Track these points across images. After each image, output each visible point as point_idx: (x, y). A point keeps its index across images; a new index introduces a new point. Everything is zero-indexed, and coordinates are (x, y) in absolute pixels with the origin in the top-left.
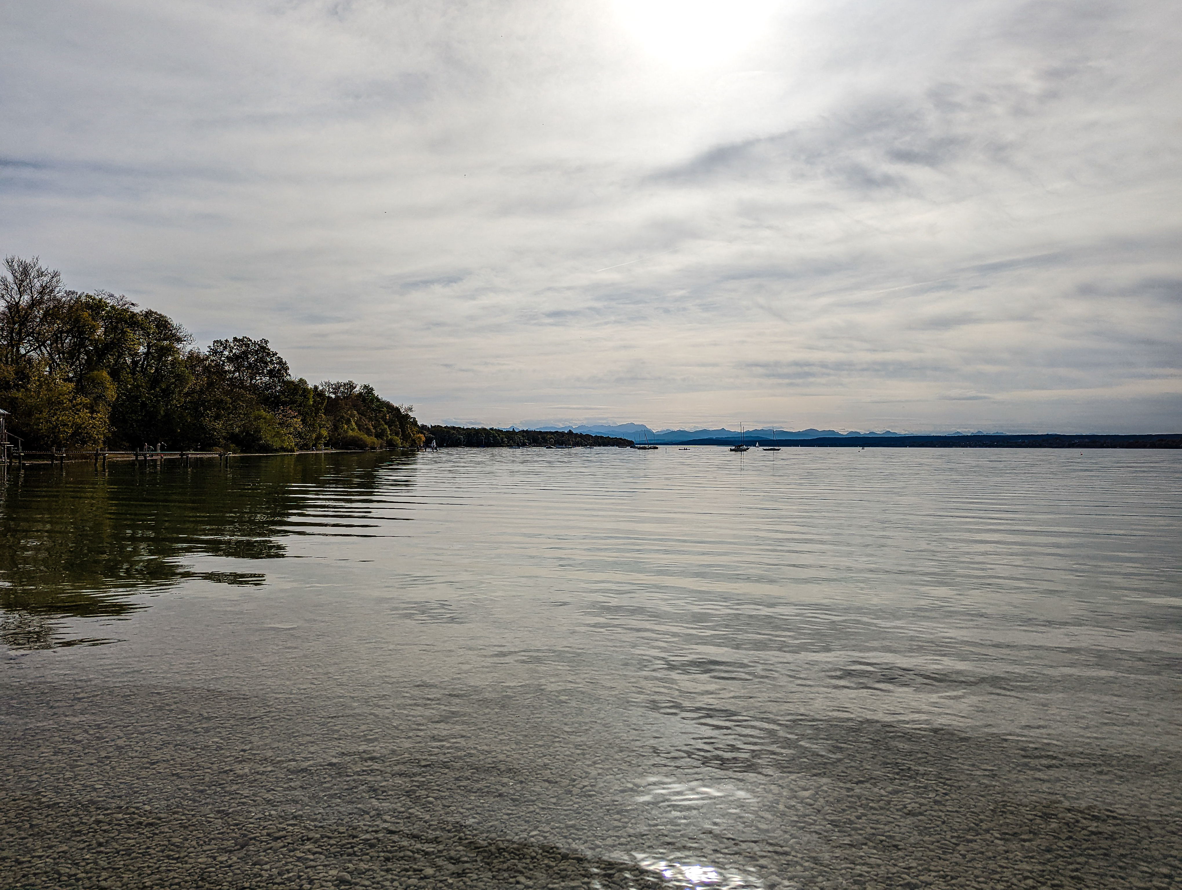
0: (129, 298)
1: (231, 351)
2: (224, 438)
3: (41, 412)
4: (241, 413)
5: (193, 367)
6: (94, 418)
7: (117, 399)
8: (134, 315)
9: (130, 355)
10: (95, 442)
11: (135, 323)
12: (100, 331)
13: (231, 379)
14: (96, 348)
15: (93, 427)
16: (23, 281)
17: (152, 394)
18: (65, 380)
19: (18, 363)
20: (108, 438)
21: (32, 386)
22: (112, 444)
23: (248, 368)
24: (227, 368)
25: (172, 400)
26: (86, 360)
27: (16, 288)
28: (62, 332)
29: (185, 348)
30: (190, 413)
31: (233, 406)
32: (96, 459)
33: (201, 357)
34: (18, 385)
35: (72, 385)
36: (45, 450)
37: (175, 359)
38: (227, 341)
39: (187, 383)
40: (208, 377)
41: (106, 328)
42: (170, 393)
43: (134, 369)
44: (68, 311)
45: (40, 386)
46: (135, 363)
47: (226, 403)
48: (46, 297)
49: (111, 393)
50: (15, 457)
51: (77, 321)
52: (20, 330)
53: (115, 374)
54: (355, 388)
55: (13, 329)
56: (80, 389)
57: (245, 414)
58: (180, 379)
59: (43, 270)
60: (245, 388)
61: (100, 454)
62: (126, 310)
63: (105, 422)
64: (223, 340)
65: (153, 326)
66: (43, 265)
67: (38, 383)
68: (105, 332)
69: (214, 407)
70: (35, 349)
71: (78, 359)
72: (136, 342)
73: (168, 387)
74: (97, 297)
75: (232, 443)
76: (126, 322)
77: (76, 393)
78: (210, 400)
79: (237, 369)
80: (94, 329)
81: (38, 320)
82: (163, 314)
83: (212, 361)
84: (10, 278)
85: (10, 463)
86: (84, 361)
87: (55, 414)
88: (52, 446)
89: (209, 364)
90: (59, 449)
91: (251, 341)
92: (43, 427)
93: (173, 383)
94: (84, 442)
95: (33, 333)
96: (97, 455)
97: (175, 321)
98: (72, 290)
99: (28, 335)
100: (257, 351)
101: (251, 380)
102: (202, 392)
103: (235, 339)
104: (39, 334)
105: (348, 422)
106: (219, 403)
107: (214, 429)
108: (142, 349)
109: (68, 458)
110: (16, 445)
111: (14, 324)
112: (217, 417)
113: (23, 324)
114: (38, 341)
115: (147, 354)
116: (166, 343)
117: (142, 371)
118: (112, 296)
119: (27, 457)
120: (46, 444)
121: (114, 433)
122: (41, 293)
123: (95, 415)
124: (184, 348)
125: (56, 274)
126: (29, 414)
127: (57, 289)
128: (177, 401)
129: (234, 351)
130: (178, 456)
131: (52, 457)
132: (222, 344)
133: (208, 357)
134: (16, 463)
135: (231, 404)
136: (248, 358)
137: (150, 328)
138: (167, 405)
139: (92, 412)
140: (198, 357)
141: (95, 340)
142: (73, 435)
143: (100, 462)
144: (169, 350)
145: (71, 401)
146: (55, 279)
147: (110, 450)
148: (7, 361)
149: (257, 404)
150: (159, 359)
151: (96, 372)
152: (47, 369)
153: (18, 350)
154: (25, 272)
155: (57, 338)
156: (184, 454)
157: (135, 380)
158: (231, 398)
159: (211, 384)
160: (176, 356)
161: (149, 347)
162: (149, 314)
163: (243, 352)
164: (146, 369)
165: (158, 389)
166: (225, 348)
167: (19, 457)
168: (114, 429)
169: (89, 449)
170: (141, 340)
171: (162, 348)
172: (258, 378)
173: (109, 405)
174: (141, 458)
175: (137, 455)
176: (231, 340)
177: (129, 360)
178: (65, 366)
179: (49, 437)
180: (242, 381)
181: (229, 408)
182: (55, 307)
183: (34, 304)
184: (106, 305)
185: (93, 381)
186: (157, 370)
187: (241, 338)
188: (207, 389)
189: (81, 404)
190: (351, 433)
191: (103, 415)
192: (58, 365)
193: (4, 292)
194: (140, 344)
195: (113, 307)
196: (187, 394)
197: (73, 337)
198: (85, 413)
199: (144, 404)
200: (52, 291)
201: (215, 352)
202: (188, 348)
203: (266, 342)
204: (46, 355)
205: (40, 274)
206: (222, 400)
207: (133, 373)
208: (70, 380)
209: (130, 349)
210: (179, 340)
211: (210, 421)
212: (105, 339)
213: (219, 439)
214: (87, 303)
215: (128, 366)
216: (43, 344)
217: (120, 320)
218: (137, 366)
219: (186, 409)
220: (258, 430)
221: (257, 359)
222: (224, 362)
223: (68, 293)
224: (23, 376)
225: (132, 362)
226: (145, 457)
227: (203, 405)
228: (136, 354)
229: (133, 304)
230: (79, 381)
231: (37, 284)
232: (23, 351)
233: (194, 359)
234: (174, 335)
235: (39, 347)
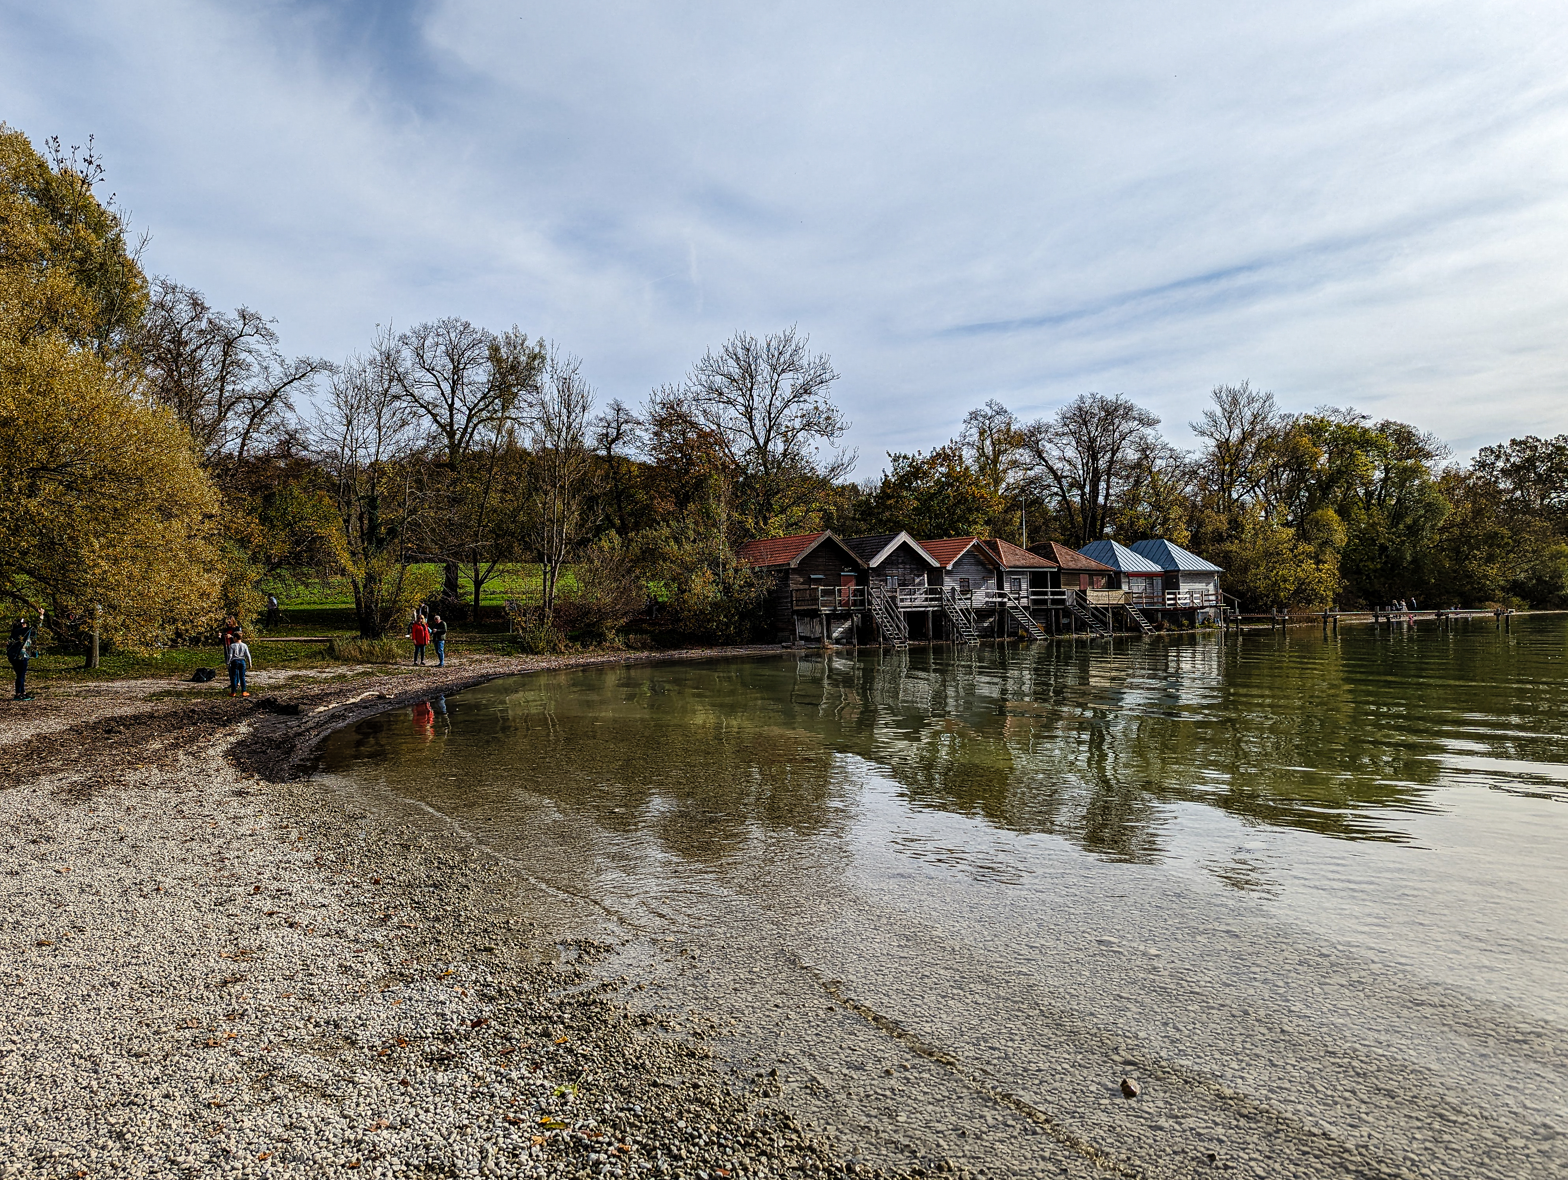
0: (1359, 410)
1: (1508, 460)
2: (1503, 588)
3: (1258, 566)
4: (1527, 551)
5: (1450, 491)
6: (1321, 571)
7: (1348, 544)
8: (1365, 431)
9: (1363, 484)
10: (1323, 600)
11: (1367, 442)
12: (1324, 459)
13: (1509, 502)
14: (1319, 480)
15: (1319, 582)
16: (1232, 413)
17: (1394, 533)
18: (1283, 525)
19: (1230, 510)
20: (1338, 595)
21: (1247, 536)
22: (1344, 602)
23: (1535, 483)
24: (1502, 486)
25: (1422, 539)
26: (1308, 498)
27: (1225, 422)
28: (1277, 467)
29: (1436, 467)
30: (1447, 556)
31: (1515, 541)
32: (1325, 622)
33: (1462, 474)
34: (1230, 536)
35: (1292, 530)
36: (1264, 612)
37: (1424, 482)
38: (1500, 446)
39: (1443, 515)
40: (1474, 502)
41: (1330, 454)
42: (1418, 530)
43: (1369, 501)
44: (1284, 439)
45: (1256, 534)
46: (1369, 494)
47: (1502, 538)
48: (1257, 428)
49: (1340, 536)
50: (1232, 621)
51: (1295, 449)
52: (1232, 471)
53: (1343, 512)
55: (1224, 471)
56: (1303, 535)
57: (1534, 552)
58: (1432, 509)
59: (1254, 394)
60: (1534, 513)
61: (1329, 616)
62: (1355, 427)
63: (1334, 574)
64: (1494, 445)
65: (1391, 441)
66: (1254, 389)
67: (1253, 532)
68: (1330, 459)
69: (1485, 543)
70: (1248, 492)
71: (1298, 497)
72: (1370, 466)
73: (1415, 522)
74: (1317, 416)
75: (1516, 595)
76: (1355, 442)
77: (1298, 540)
78: (1478, 535)
79: (1519, 486)
80: (1315, 458)
81: (1250, 455)
82: (1405, 423)
83: (1478, 478)
84: (1219, 412)
85: (1227, 628)
86: (1305, 500)
87: (1275, 568)
88: (1272, 607)
89: (1474, 484)
90: (1280, 611)
91: (1540, 441)
92: (1261, 584)
93: (1421, 517)
94: (1309, 602)
95: (1245, 472)
96: (1325, 617)
97: (1421, 430)
98: (1287, 412)
99: (1240, 476)
100: (1550, 455)
101: (1542, 500)
102: (1464, 523)
103: (1514, 442)
104: (1252, 472)
106: (1492, 538)
107: (1486, 577)
108: (1378, 475)
109: (1291, 620)
110: (1233, 608)
111: (1225, 464)
112: (1490, 559)
113: (1233, 464)
114: (1251, 482)
115: (1385, 480)
116: (1410, 462)
117: (1379, 504)
118: (1337, 411)
119: (1245, 621)
120: (1266, 604)
121: (1345, 588)
122: (1252, 423)
123: (1321, 567)
124: (1436, 465)
125: (1269, 397)
126: (1245, 570)
127: (1271, 415)
128: (1429, 538)
129: (1512, 460)
130: (1433, 617)
131: (1273, 621)
132: (1492, 452)
133: (1472, 474)
134: (1233, 627)
135: (1511, 538)
136: (1536, 467)
137: (1388, 446)
138: (1414, 547)
139: (1317, 563)
140: (1457, 476)
141: (1318, 471)
142: (1297, 592)
143: (1330, 626)
144: (1415, 471)
145: (1292, 550)
146: (1267, 404)
147: (1342, 610)
148: (1219, 508)
149: (1554, 534)
150: (1402, 485)
151: (1320, 512)
152: (1263, 513)
153: (1230, 495)
154: (1235, 402)
155: (1273, 474)
156: (1442, 614)
157: (1370, 516)
158: (1510, 529)
159: (1478, 513)
160: (1425, 477)
161: (1387, 470)
162: (1384, 427)
163: (1527, 460)
164: (1384, 501)
165: (1401, 526)
166: (1498, 457)
167: (1236, 621)
168: (1346, 582)
169: (1315, 610)
170: (1376, 463)
171: (1405, 469)
172: (1553, 495)
173: (1338, 553)
174: (1382, 620)
175: (1376, 617)
176: (1506, 443)
177: (1361, 492)
178: (1282, 508)
179: (1267, 597)
180: (1526, 504)
181: (1508, 544)
182: (1269, 437)
183: (1245, 437)
184: (1329, 423)
185: (1317, 522)
186: (1399, 500)
187: (1523, 438)
188: (1473, 519)
189: (1303, 553)
191: (1331, 564)
192: (1274, 507)
193: (1213, 429)
194: (1375, 468)
195: (1338, 426)
196: (1442, 530)
197: (1291, 470)
198: (1309, 565)
199: (1383, 548)
200: (1264, 419)
201: (1482, 465)
202: (1443, 464)
204: (1261, 497)
205: (1251, 400)
206: (1496, 534)
207: (1367, 509)
208: (1288, 524)
209: (1362, 477)
210: (1428, 455)
211: (1480, 566)
212: (1330, 467)
213: (1493, 590)
214: (1307, 426)
215: (1360, 499)
216: (1257, 485)
217: (1347, 442)
218: (1371, 497)
219: (1443, 550)
220: (1557, 574)
221: (1551, 467)
222: (1497, 478)
223: (1282, 418)
224: (1236, 524)
225: (1366, 494)
226: (1388, 619)
227: (1467, 542)
228: (1371, 482)
229: (1363, 417)
230: (1300, 526)
231: (1248, 414)
232: (1235, 496)
233: (1451, 479)
234: (1421, 450)
235: (1253, 488)
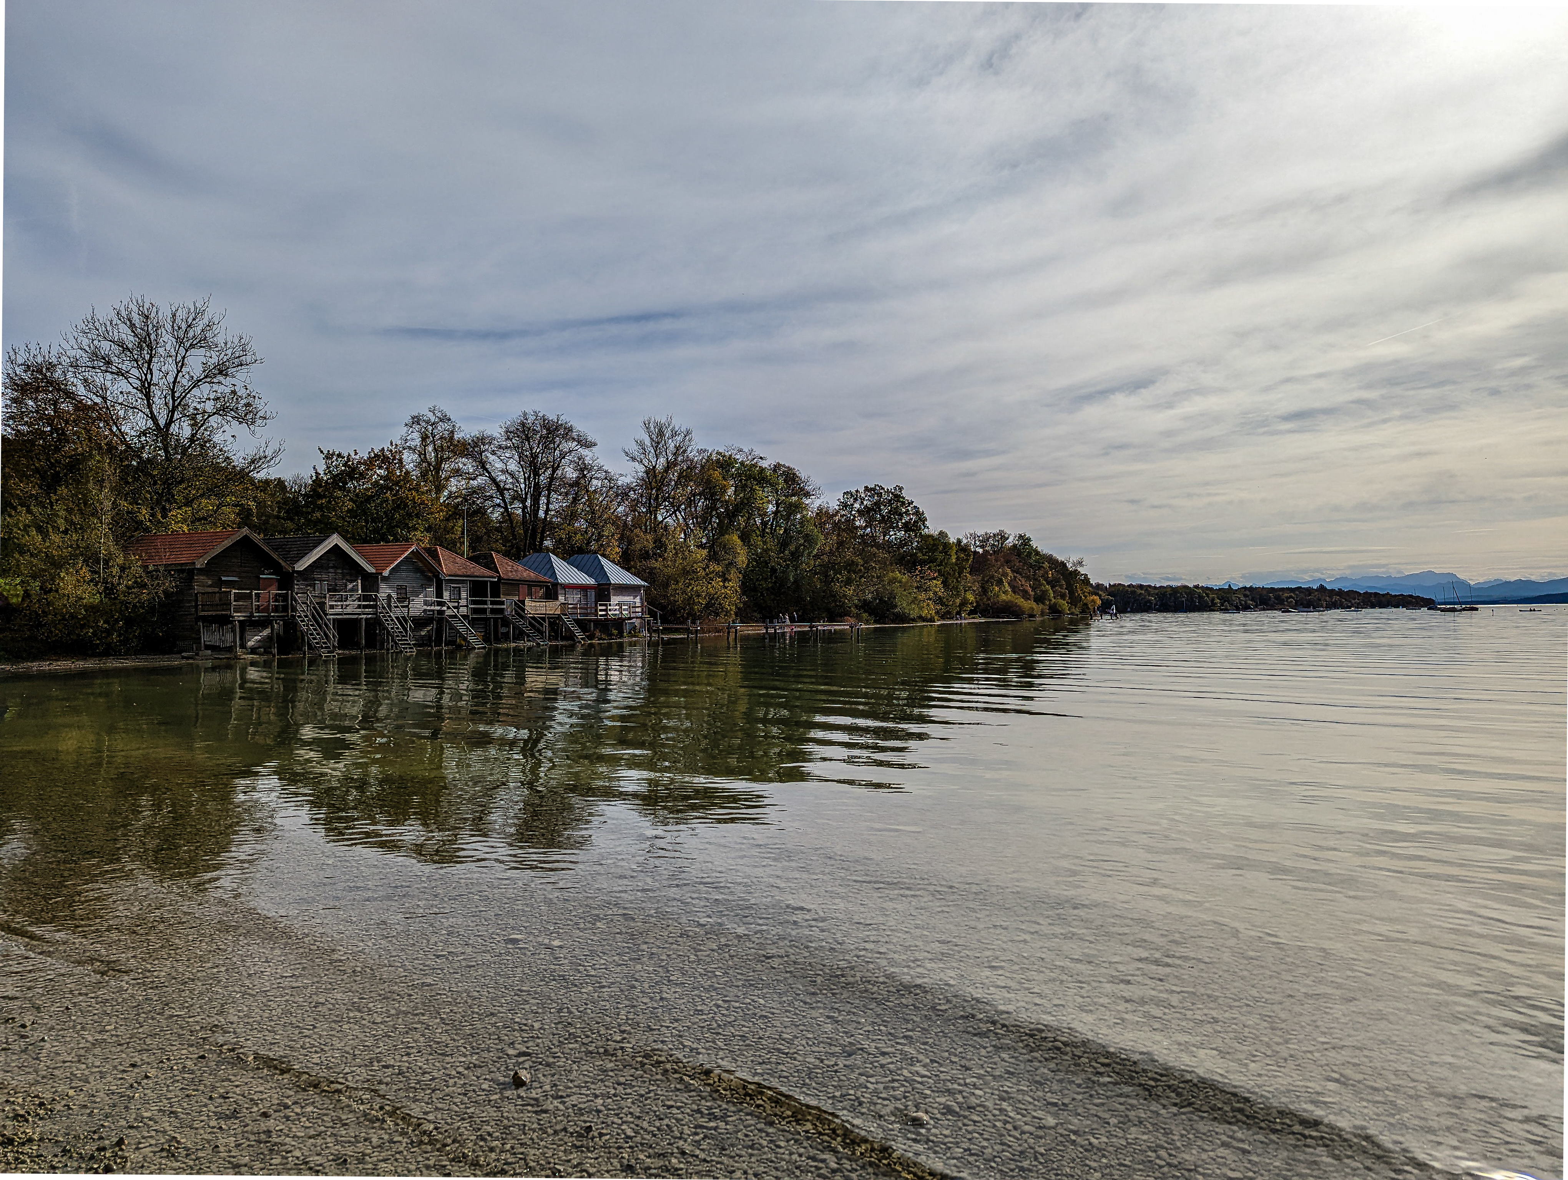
0: (758, 452)
1: (862, 503)
2: (856, 606)
3: (678, 582)
4: (873, 577)
5: (822, 525)
6: (726, 588)
7: (748, 565)
8: (762, 470)
9: (760, 515)
10: (727, 613)
11: (763, 479)
12: (731, 491)
13: (862, 536)
14: (727, 509)
15: (725, 597)
16: (658, 443)
17: (781, 558)
18: (698, 547)
19: (656, 531)
20: (739, 609)
21: (669, 555)
22: (744, 615)
23: (880, 522)
24: (857, 523)
25: (801, 563)
26: (718, 524)
27: (653, 451)
28: (694, 495)
29: (814, 504)
30: (818, 578)
31: (865, 568)
32: (729, 633)
33: (831, 513)
34: (655, 554)
35: (705, 552)
36: (682, 623)
37: (804, 516)
38: (857, 491)
39: (817, 544)
40: (838, 535)
41: (736, 487)
42: (799, 556)
43: (764, 530)
44: (700, 471)
45: (676, 553)
46: (765, 524)
47: (857, 565)
48: (679, 459)
49: (742, 558)
50: (655, 631)
51: (709, 481)
52: (657, 495)
53: (745, 537)
54: (1008, 538)
55: (651, 494)
56: (713, 557)
57: (878, 577)
58: (809, 540)
59: (677, 429)
60: (878, 546)
61: (732, 627)
62: (755, 466)
63: (737, 591)
64: (853, 491)
65: (781, 480)
66: (677, 424)
67: (674, 552)
68: (735, 491)
69: (846, 569)
70: (670, 515)
71: (710, 523)
72: (765, 500)
73: (797, 548)
74: (727, 454)
75: (865, 612)
76: (755, 479)
77: (709, 560)
78: (840, 563)
79: (869, 524)
80: (724, 490)
81: (673, 483)
82: (792, 466)
83: (842, 516)
84: (648, 442)
85: (650, 637)
86: (715, 525)
87: (690, 584)
88: (688, 618)
89: (839, 520)
90: (693, 623)
91: (883, 489)
92: (680, 599)
93: (801, 545)
94: (717, 614)
95: (669, 497)
96: (729, 628)
97: (803, 473)
98: (703, 448)
99: (665, 501)
100: (890, 501)
101: (884, 536)
102: (831, 553)
103: (866, 489)
104: (674, 498)
105: (1000, 582)
106: (850, 566)
107: (845, 596)
108: (771, 508)
109: (703, 631)
110: (656, 619)
111: (652, 489)
112: (848, 582)
113: (659, 489)
114: (673, 507)
115: (776, 513)
116: (794, 499)
117: (771, 533)
118: (740, 450)
119: (666, 631)
120: (682, 616)
121: (745, 603)
122: (675, 454)
123: (727, 584)
124: (812, 503)
125: (688, 433)
126: (666, 585)
127: (690, 449)
128: (807, 563)
129: (865, 503)
130: (807, 629)
131: (688, 631)
132: (852, 495)
133: (837, 512)
134: (655, 637)
135: (862, 566)
136: (880, 510)
137: (778, 484)
138: (796, 570)
139: (724, 581)
140: (827, 512)
141: (726, 501)
142: (708, 606)
143: (732, 636)
144: (797, 507)
145: (704, 569)
146: (687, 438)
147: (742, 622)
148: (646, 529)
149: (891, 564)
150: (787, 519)
151: (727, 536)
152: (682, 535)
153: (656, 517)
154: (661, 433)
155: (690, 502)
156: (814, 626)
157: (765, 543)
158: (863, 559)
159: (841, 544)
160: (805, 513)
161: (778, 505)
162: (777, 467)
163: (875, 504)
164: (775, 530)
165: (787, 552)
166: (856, 500)
167: (657, 631)
168: (745, 598)
169: (721, 622)
170: (770, 498)
171: (791, 504)
172: (891, 533)
173: (740, 573)
174: (771, 631)
175: (767, 628)
176: (862, 490)
177: (758, 521)
178: (698, 532)
179: (684, 610)
180: (874, 538)
181: (860, 570)
182: (688, 468)
183: (669, 466)
184: (736, 460)
185: (725, 546)
186: (786, 530)
187: (873, 486)
188: (838, 548)
189: (713, 572)
190: (1003, 597)
191: (734, 584)
192: (692, 530)
193: (642, 456)
194: (769, 502)
195: (742, 463)
196: (817, 557)
197: (706, 499)
198: (718, 583)
199: (774, 570)
200: (684, 451)
201: (845, 505)
202: (817, 503)
203: (901, 489)
204: (681, 521)
205: (674, 434)
206: (852, 561)
207: (763, 537)
208: (701, 546)
209: (759, 509)
210: (807, 495)
211: (841, 587)
212: (735, 499)
213: (850, 608)
214: (718, 460)
215: (758, 528)
216: (678, 510)
217: (749, 477)
218: (766, 527)
219: (816, 574)
220: (892, 596)
221: (891, 511)
222: (854, 517)
223: (700, 452)
224: (659, 544)
225: (761, 523)
226: (775, 630)
227: (833, 568)
228: (765, 514)
229: (761, 458)
230: (711, 547)
231: (671, 445)
232: (660, 518)
233: (822, 514)
234: (802, 489)
235: (674, 512)
